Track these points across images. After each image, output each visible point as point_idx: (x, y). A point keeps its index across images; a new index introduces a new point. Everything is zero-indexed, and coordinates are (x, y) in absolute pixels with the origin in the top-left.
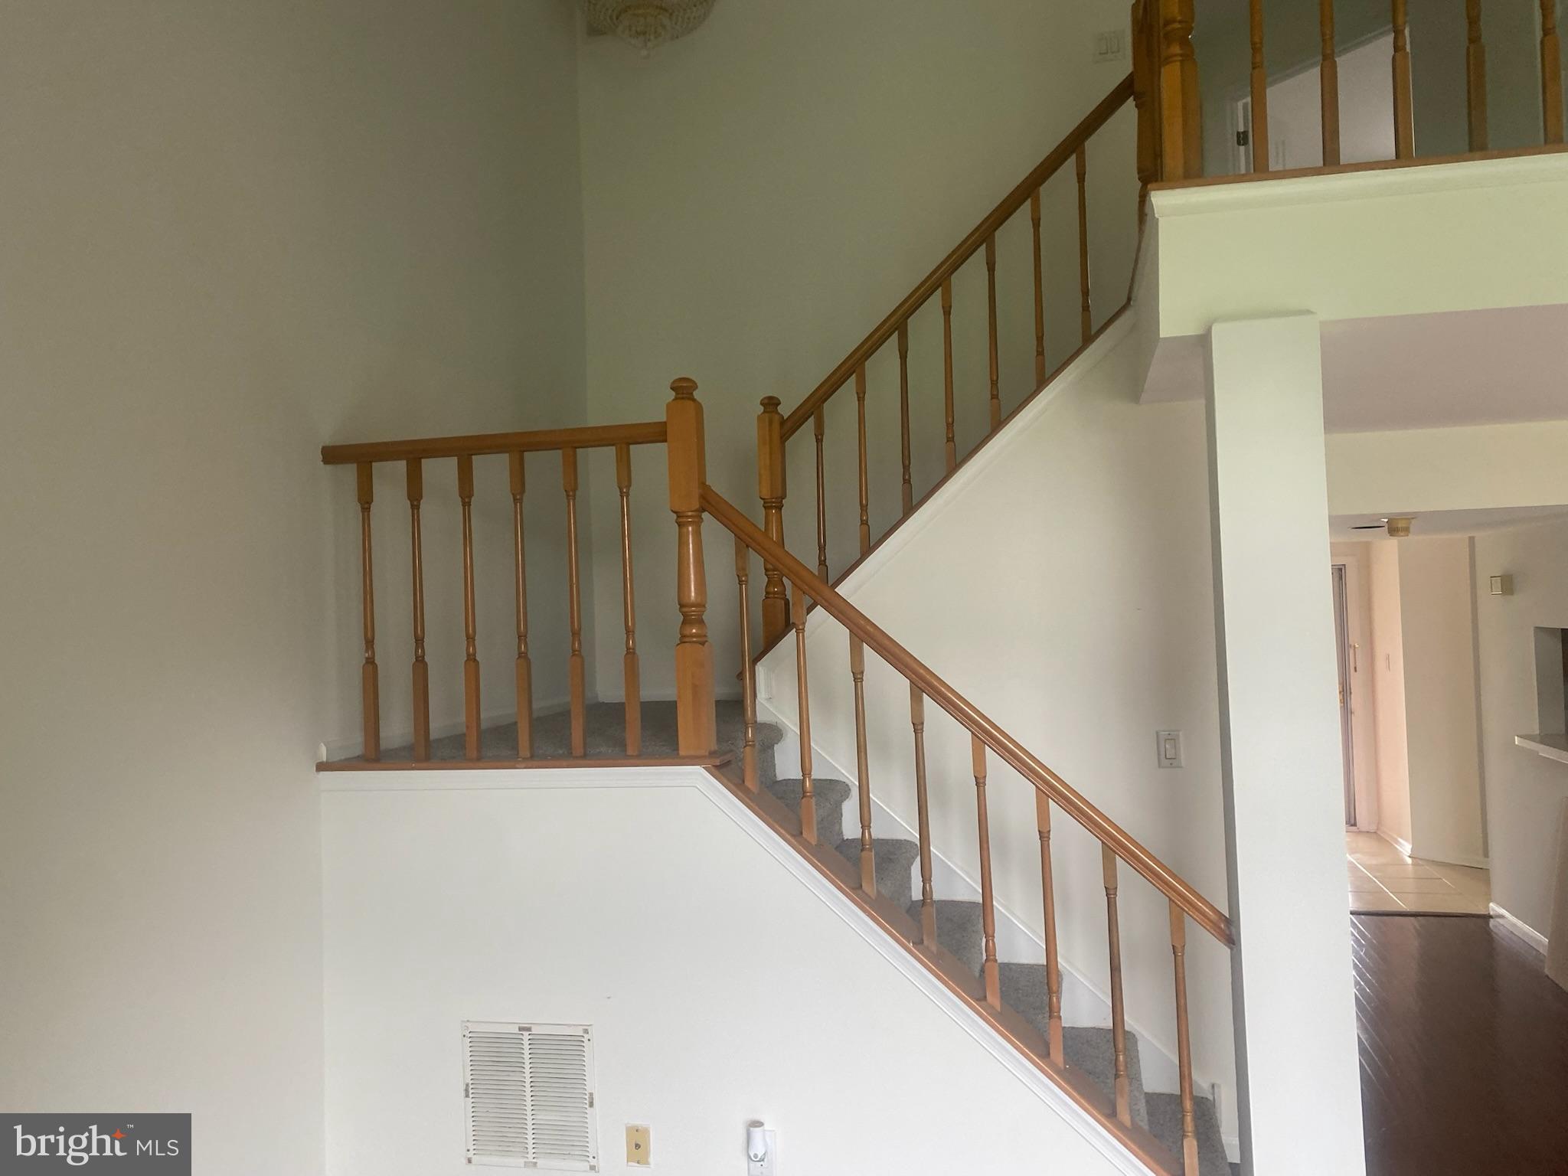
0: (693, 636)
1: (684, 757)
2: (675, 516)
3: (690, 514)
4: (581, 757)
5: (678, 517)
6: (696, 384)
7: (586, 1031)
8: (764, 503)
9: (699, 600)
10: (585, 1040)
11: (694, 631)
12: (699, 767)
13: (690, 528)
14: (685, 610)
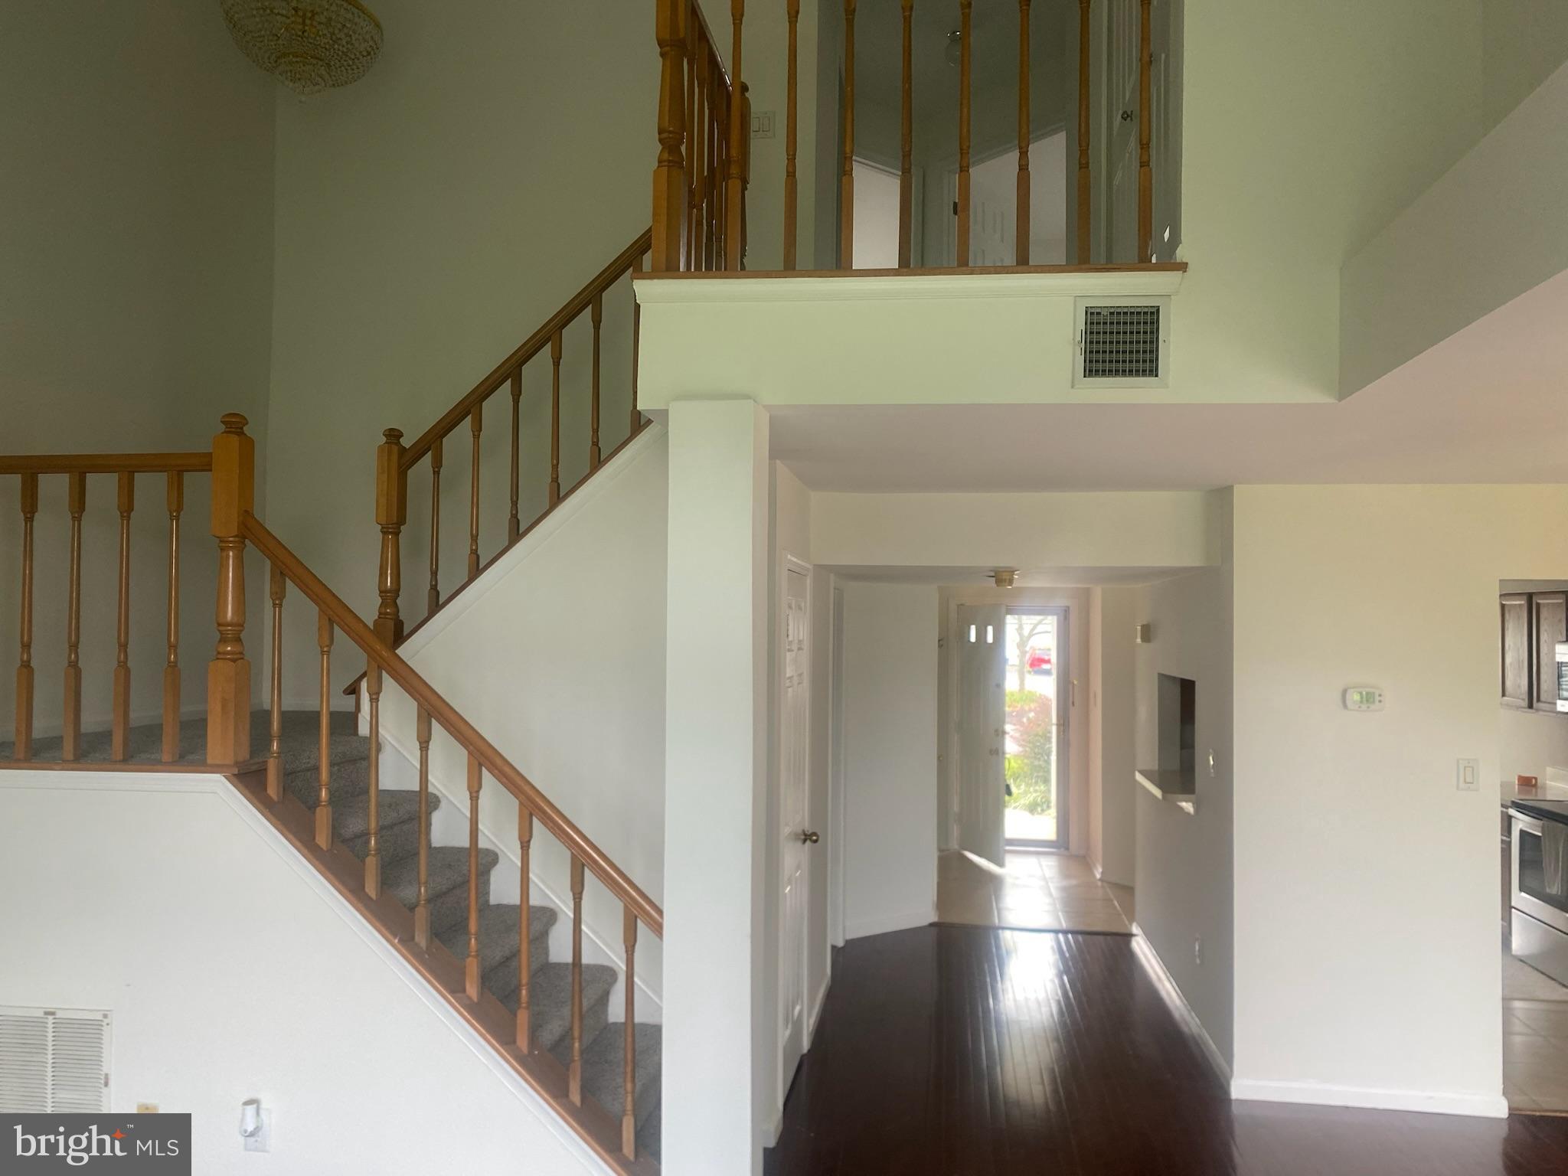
0: (228, 653)
1: (212, 766)
2: (218, 540)
3: (231, 539)
4: (120, 761)
5: (221, 541)
6: (246, 419)
7: (105, 1016)
8: (382, 528)
9: (235, 620)
10: (104, 1024)
11: (229, 648)
12: (218, 775)
13: (231, 554)
14: (221, 628)
